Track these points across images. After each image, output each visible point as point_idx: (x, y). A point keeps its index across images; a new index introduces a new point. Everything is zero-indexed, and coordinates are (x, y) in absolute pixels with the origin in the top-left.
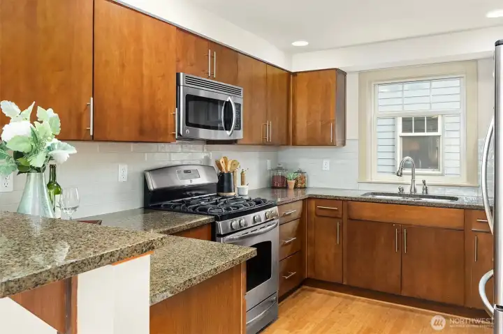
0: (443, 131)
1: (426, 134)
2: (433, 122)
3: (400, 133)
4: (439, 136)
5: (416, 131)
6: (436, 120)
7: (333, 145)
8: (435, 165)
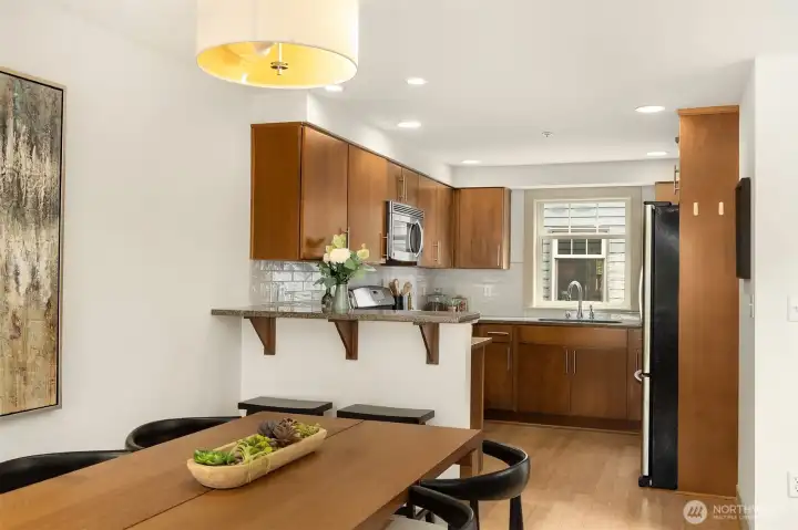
0: (608, 253)
1: (587, 256)
2: (595, 245)
3: (555, 254)
4: (602, 260)
5: (575, 252)
6: (600, 242)
7: (500, 268)
8: (599, 297)
